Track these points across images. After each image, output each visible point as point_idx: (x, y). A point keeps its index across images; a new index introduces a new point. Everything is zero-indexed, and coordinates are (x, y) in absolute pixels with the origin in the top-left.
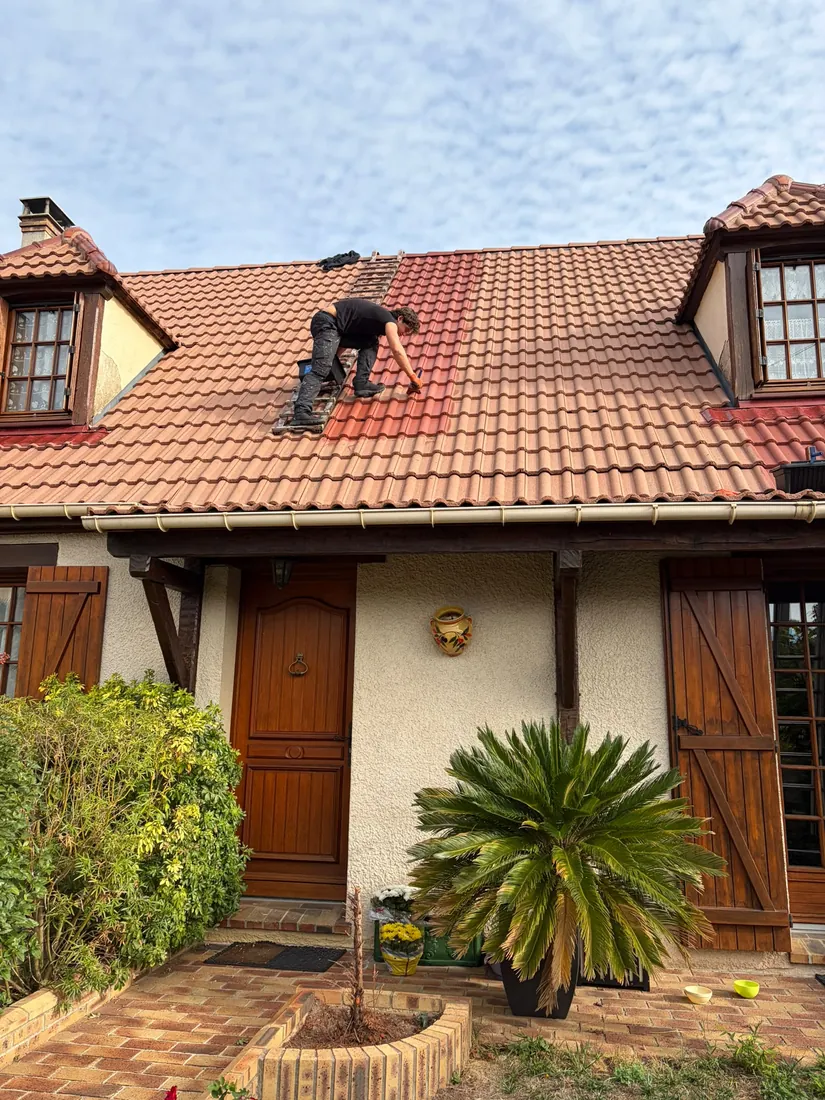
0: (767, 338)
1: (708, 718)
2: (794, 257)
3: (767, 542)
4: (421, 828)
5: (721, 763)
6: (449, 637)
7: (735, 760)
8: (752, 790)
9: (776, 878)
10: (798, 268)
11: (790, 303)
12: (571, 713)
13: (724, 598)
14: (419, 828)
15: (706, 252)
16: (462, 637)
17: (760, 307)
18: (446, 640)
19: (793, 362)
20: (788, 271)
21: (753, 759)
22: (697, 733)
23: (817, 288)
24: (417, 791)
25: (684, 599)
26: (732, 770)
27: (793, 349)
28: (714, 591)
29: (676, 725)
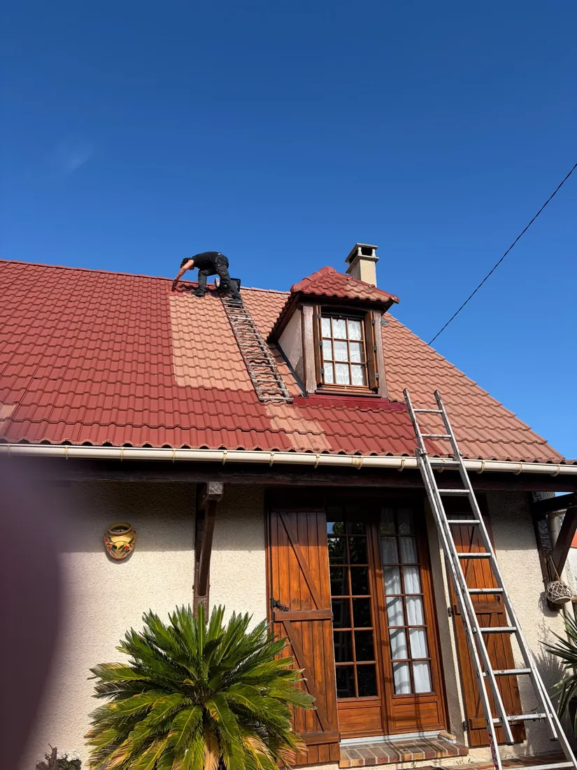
0: (324, 359)
1: (292, 599)
2: (337, 314)
3: (333, 481)
4: (97, 697)
5: (300, 629)
6: (118, 545)
7: (309, 627)
8: (318, 647)
9: (331, 708)
10: (339, 320)
11: (336, 340)
12: (203, 599)
13: (302, 517)
14: (95, 696)
15: (290, 303)
16: (128, 545)
17: (321, 340)
18: (115, 547)
19: (337, 374)
20: (334, 321)
21: (319, 625)
22: (286, 609)
23: (349, 333)
24: (92, 667)
25: (279, 518)
26: (306, 634)
27: (337, 366)
28: (297, 512)
29: (272, 604)
